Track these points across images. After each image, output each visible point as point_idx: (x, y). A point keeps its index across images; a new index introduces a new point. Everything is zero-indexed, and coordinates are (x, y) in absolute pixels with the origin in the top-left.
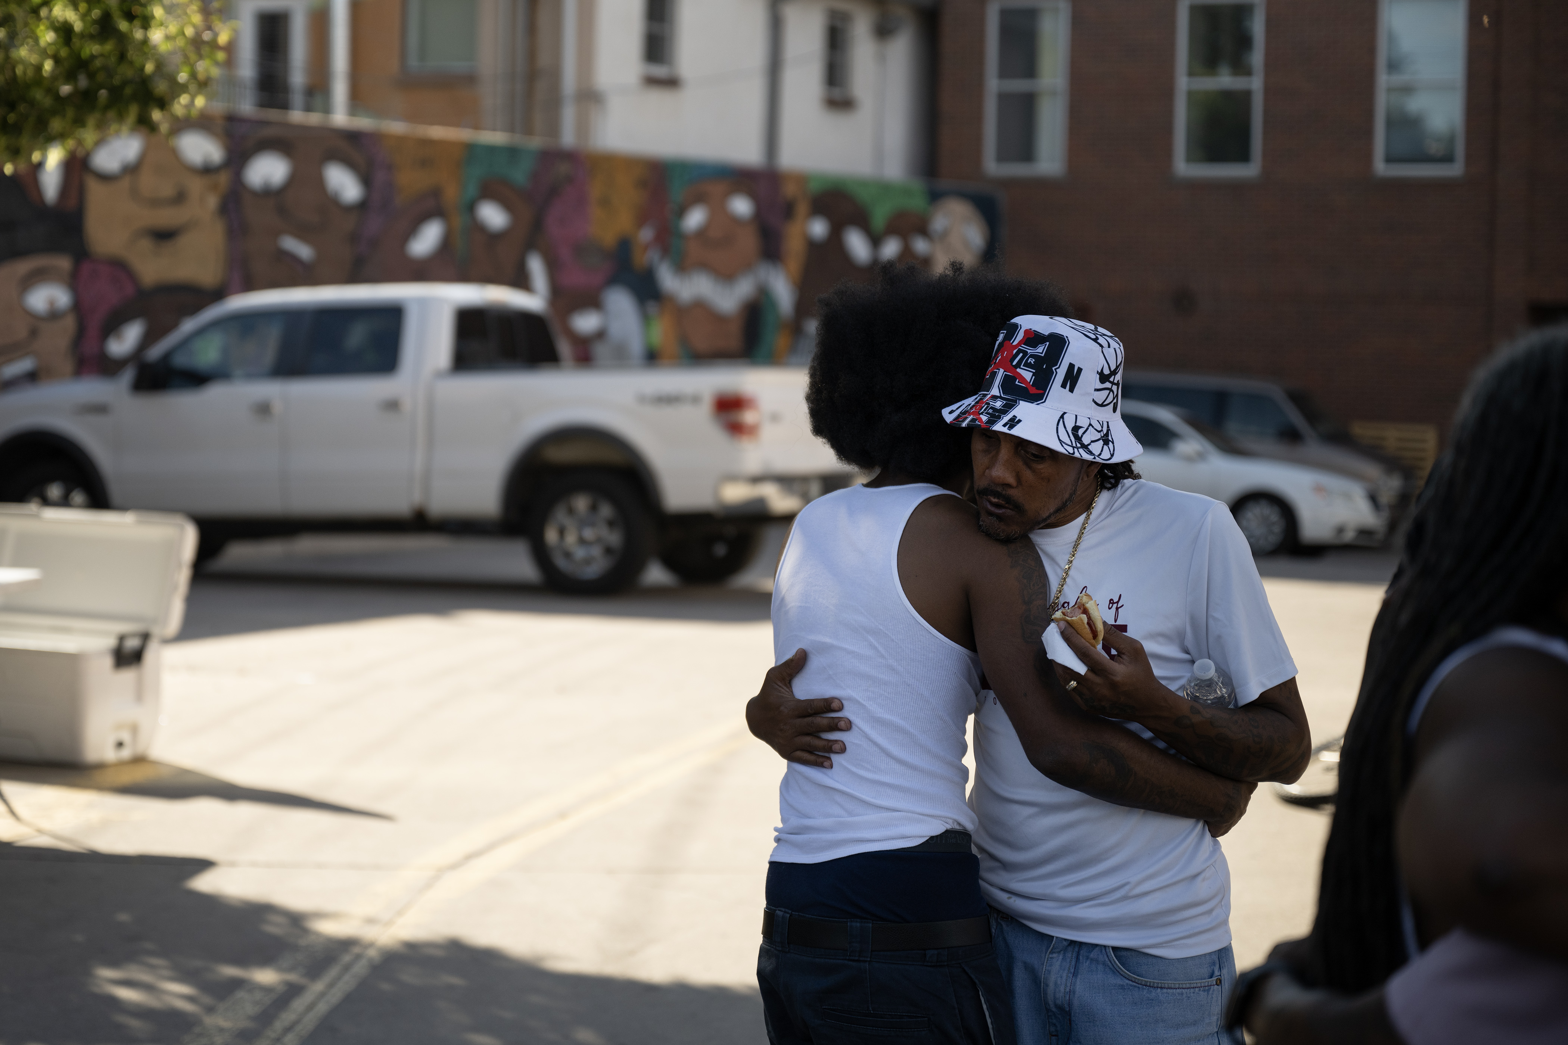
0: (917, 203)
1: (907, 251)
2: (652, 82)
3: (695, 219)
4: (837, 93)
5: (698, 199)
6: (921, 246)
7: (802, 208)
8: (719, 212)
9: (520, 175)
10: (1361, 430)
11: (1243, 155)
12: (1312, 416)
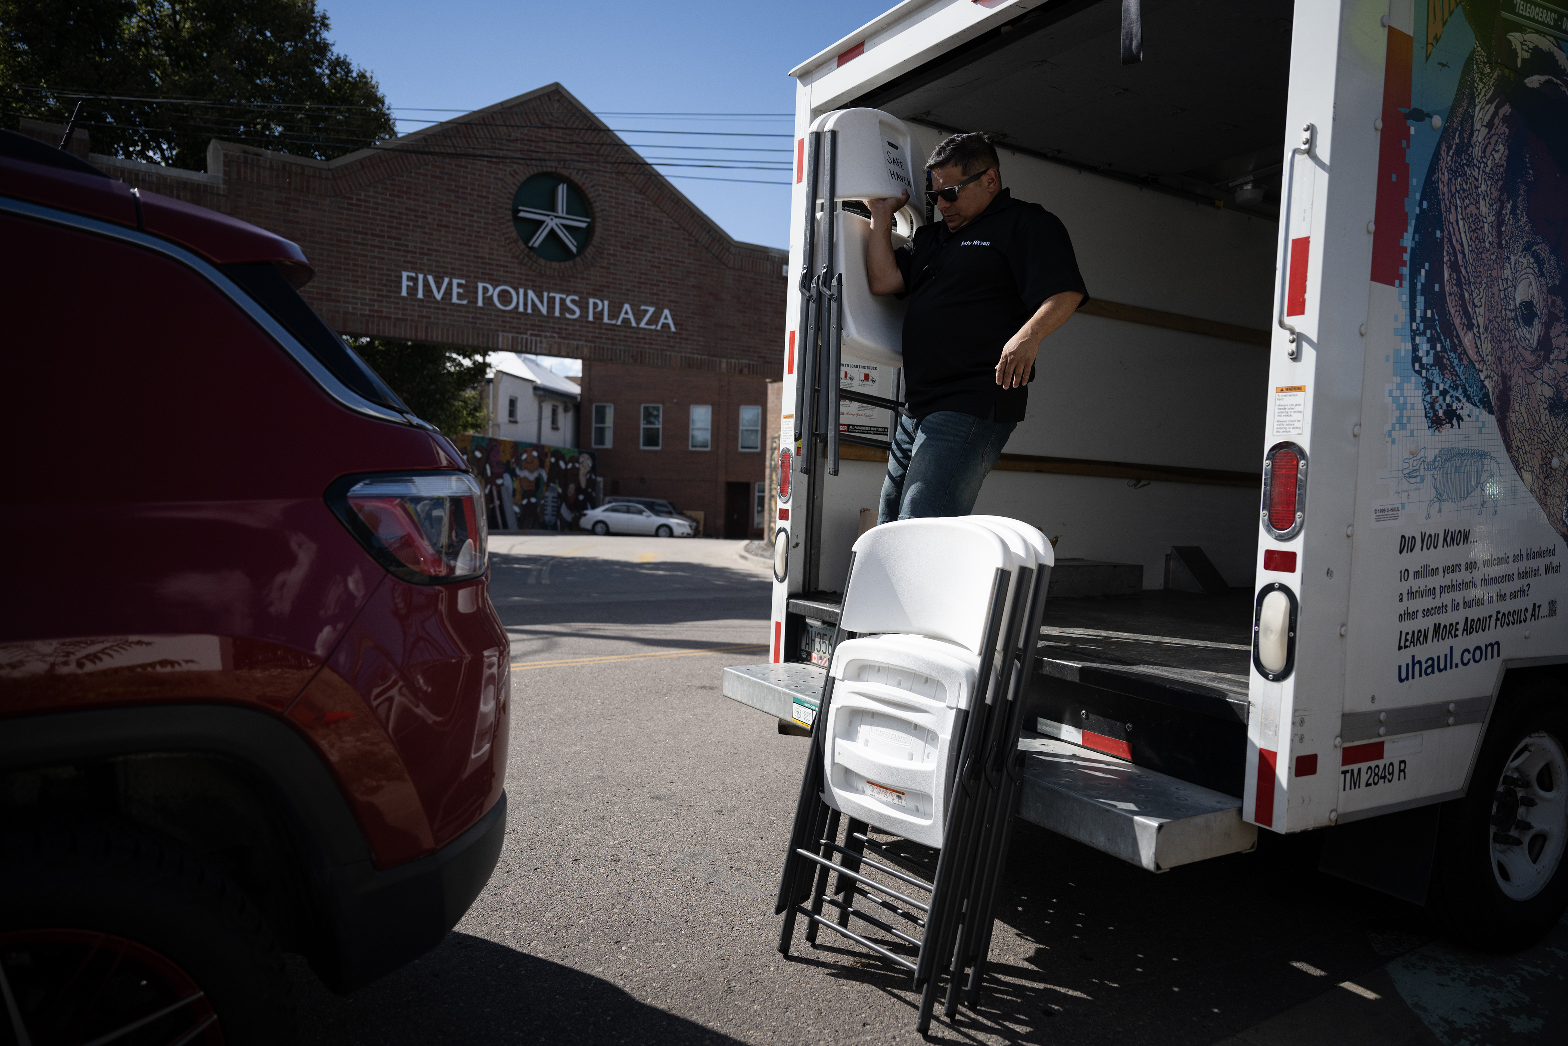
0: (576, 454)
1: (573, 466)
2: (511, 422)
3: (524, 456)
4: (555, 426)
5: (525, 452)
6: (577, 465)
7: (549, 455)
8: (530, 455)
9: (484, 445)
10: (689, 513)
11: (657, 444)
12: (675, 509)
